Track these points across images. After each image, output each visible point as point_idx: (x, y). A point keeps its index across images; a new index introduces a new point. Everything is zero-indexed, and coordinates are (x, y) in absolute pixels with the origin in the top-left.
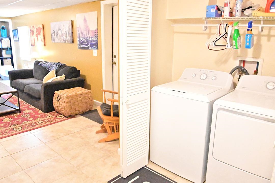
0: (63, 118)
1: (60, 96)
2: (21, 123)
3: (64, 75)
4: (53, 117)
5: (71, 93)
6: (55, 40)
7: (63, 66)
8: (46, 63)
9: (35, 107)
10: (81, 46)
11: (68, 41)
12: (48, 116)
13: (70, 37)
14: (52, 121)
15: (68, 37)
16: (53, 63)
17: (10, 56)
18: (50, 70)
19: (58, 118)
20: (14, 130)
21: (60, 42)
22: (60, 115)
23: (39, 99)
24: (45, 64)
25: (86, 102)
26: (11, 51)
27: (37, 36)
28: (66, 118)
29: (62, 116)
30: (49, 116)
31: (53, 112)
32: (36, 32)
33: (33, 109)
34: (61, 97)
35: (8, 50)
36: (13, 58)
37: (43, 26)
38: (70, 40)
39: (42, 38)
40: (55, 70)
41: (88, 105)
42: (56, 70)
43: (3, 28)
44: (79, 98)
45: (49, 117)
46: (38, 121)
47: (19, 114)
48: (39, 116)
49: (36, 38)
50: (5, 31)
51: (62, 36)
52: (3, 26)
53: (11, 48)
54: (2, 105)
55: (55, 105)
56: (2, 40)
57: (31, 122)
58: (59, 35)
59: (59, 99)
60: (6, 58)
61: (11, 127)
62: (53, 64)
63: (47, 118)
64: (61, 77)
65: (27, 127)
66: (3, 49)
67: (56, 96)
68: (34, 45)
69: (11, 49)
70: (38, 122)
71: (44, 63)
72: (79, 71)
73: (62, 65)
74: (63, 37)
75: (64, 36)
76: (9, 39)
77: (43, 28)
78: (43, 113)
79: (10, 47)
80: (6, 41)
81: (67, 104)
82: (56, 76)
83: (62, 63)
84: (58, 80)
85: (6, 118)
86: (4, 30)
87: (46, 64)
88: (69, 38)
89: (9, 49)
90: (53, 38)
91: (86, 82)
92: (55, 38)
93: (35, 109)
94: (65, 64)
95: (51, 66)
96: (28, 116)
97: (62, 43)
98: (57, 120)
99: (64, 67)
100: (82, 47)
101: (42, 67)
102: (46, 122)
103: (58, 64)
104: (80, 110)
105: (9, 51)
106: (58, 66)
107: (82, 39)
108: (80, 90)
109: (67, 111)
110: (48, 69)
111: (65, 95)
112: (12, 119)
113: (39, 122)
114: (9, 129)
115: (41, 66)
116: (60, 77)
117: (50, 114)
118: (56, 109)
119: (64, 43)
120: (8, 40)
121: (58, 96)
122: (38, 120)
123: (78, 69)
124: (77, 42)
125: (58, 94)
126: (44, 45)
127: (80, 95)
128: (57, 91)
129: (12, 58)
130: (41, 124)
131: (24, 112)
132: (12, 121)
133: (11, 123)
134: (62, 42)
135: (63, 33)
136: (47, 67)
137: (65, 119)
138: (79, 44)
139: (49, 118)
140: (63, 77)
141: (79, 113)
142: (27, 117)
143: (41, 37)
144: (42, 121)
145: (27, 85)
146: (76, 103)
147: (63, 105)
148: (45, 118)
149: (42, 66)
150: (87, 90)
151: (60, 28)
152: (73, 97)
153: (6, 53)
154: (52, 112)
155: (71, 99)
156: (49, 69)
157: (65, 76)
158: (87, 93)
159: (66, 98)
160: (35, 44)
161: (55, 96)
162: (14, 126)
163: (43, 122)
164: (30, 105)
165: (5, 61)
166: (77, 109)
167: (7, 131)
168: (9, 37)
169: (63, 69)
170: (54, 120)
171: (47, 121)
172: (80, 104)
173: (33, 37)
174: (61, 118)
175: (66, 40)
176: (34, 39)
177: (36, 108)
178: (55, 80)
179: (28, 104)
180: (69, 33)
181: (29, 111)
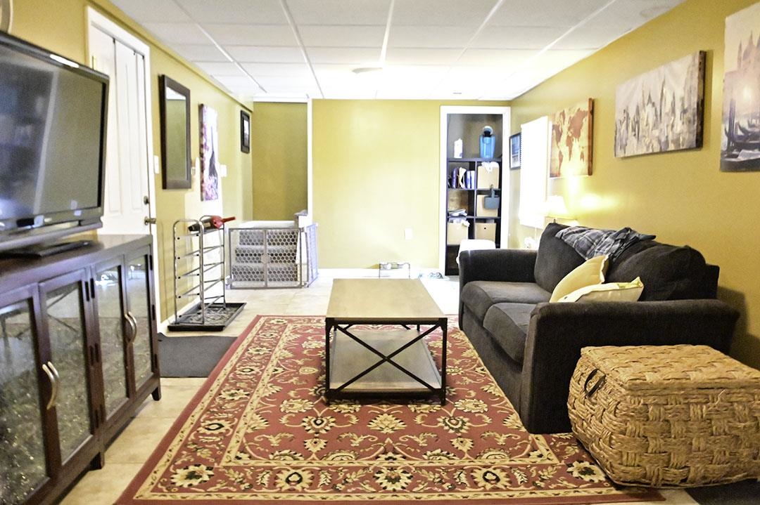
0: (600, 484)
1: (600, 374)
2: (419, 456)
3: (638, 278)
4: (552, 466)
5: (654, 370)
6: (627, 148)
7: (642, 243)
8: (582, 231)
9: (503, 395)
10: (736, 156)
11: (676, 142)
12: (534, 449)
13: (689, 122)
14: (542, 484)
15: (680, 127)
16: (605, 232)
17: (495, 214)
18: (591, 256)
19: (576, 474)
20: (378, 481)
21: (644, 151)
22: (587, 464)
23: (517, 364)
24: (577, 235)
25: (734, 432)
26: (498, 199)
27: (569, 143)
28: (614, 492)
29: (595, 468)
30: (541, 456)
31: (563, 436)
32: (569, 129)
33: (496, 402)
34: (603, 379)
35: (490, 197)
36: (500, 219)
37: (592, 103)
38: (688, 137)
39: (583, 148)
40: (607, 257)
41: (745, 452)
42: (610, 259)
43: (487, 134)
44: (697, 404)
45: (539, 460)
46: (484, 467)
47: (437, 407)
48: (502, 440)
49: (565, 150)
50: (491, 141)
51: (655, 126)
52: (488, 127)
53: (501, 191)
54: (386, 362)
55: (575, 409)
56: (479, 167)
57: (457, 461)
58: (643, 124)
59: (592, 385)
60: (484, 220)
61: (376, 463)
62: (605, 235)
63: (527, 461)
64: (622, 289)
65: (432, 483)
66: (480, 192)
67: (583, 370)
68: (558, 175)
69: (498, 193)
70: (485, 470)
71: (574, 231)
72: (715, 270)
73: (637, 240)
74: (657, 128)
75: (663, 126)
76: (497, 165)
77: (592, 112)
78: (524, 429)
79: (496, 187)
80: (489, 171)
81: (626, 422)
82: (603, 280)
83: (642, 231)
84: (606, 300)
85: (386, 415)
86: (487, 139)
87: (581, 234)
88: (685, 128)
89: (493, 195)
90: (621, 140)
91: (745, 325)
92: (627, 139)
93: (502, 399)
94: (654, 237)
95: (597, 241)
96: (461, 428)
97: (653, 154)
98: (565, 488)
99: (645, 248)
100: (741, 158)
101: (566, 244)
102: (513, 482)
103: (621, 236)
104: (692, 469)
105: (494, 199)
106: (623, 241)
107: (744, 124)
108: (711, 364)
109: (622, 456)
110: (585, 253)
111: (624, 376)
112: (400, 426)
113: (485, 474)
114: (365, 468)
115: (563, 240)
116: (618, 288)
117: (548, 442)
118: (576, 430)
119: (661, 152)
120: (493, 168)
121: (594, 373)
122: (487, 462)
123: (709, 261)
124: (718, 139)
125: (594, 365)
126: (587, 171)
127: (702, 388)
128: (592, 348)
129: (498, 221)
130: (489, 486)
131: (459, 404)
132: (398, 433)
133: (388, 440)
134: (651, 151)
135: (658, 116)
136: (582, 246)
137: (604, 491)
138: (729, 149)
139: (534, 464)
140: (636, 286)
141: (684, 481)
142: (457, 430)
143: (581, 144)
144: (503, 470)
145: (495, 305)
146: (676, 428)
147: (605, 421)
148: (517, 461)
149: (565, 240)
150: (746, 368)
151: (650, 97)
152: (662, 391)
153: (485, 206)
154: (556, 435)
155: (650, 400)
156: (588, 252)
157: (641, 285)
158: (743, 387)
159: (623, 390)
160: (561, 172)
161: (581, 370)
162: (390, 458)
163: (502, 475)
164: (492, 379)
165: (479, 227)
166: (674, 460)
167: (353, 477)
168: (498, 158)
169: (639, 254)
170: (553, 481)
171: (519, 477)
172: (699, 438)
173: (558, 147)
174: (587, 478)
175: (670, 138)
176: (560, 153)
177: (506, 399)
178: (594, 297)
179: (488, 372)
180: (686, 107)
181: (477, 406)
